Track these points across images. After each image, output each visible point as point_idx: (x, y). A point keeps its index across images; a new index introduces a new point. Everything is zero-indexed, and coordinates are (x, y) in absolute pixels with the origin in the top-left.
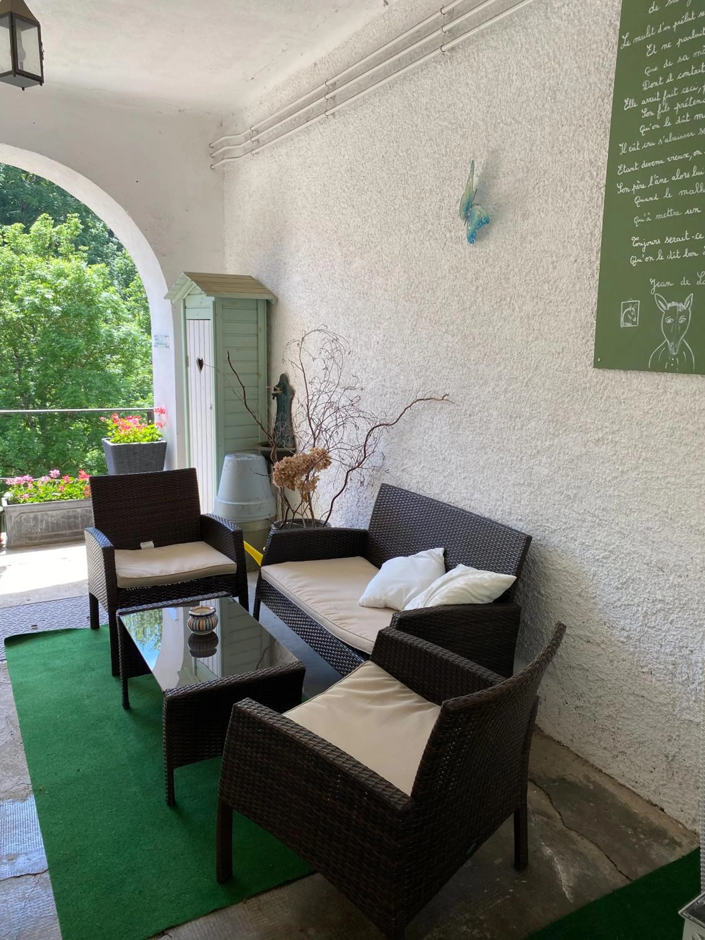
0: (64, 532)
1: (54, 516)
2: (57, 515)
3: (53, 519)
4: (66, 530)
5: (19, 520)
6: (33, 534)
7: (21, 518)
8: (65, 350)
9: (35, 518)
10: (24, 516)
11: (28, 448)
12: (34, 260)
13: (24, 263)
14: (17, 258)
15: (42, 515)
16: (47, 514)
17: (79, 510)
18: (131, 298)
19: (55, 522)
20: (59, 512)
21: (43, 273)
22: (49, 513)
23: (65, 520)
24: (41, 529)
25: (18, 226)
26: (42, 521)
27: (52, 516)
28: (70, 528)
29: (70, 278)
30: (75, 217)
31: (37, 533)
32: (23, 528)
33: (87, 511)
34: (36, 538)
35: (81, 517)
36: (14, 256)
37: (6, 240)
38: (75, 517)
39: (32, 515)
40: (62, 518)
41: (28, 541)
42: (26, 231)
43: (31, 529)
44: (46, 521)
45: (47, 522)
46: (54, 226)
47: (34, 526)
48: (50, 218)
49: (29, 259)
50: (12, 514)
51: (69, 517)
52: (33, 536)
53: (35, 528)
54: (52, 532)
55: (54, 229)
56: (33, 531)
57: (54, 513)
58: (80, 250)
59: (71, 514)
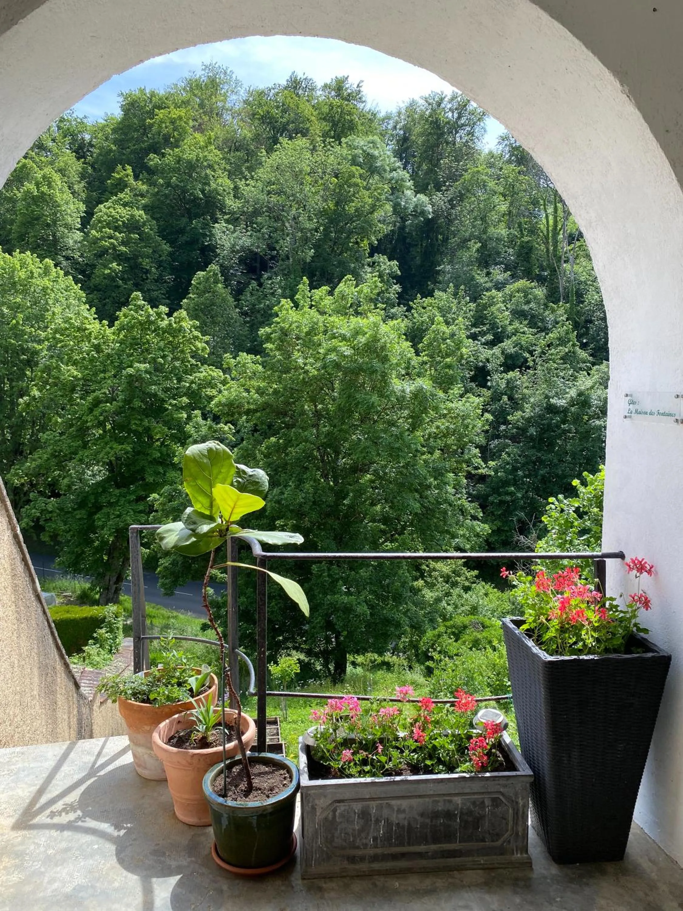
0: (422, 848)
1: (404, 811)
2: (411, 807)
3: (402, 816)
4: (427, 843)
5: (330, 817)
6: (358, 848)
7: (334, 811)
8: (360, 406)
9: (365, 814)
10: (341, 808)
11: (321, 501)
12: (337, 320)
13: (327, 323)
14: (321, 318)
15: (380, 808)
16: (389, 805)
17: (458, 800)
18: (424, 353)
19: (406, 823)
20: (414, 802)
21: (343, 332)
22: (393, 802)
23: (428, 821)
24: (375, 839)
25: (325, 288)
26: (377, 821)
27: (399, 811)
28: (436, 840)
29: (367, 335)
30: (375, 276)
31: (365, 846)
32: (337, 834)
33: (474, 803)
34: (362, 859)
35: (462, 813)
36: (319, 317)
37: (313, 303)
38: (449, 815)
39: (357, 807)
40: (422, 815)
41: (345, 864)
42: (331, 293)
43: (354, 836)
44: (387, 820)
45: (389, 823)
46: (357, 286)
47: (361, 831)
48: (353, 279)
49: (332, 319)
50: (317, 802)
51: (436, 815)
52: (359, 853)
53: (363, 835)
54: (397, 846)
55: (356, 289)
56: (358, 842)
57: (404, 804)
58: (378, 308)
59: (440, 807)
